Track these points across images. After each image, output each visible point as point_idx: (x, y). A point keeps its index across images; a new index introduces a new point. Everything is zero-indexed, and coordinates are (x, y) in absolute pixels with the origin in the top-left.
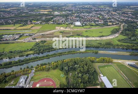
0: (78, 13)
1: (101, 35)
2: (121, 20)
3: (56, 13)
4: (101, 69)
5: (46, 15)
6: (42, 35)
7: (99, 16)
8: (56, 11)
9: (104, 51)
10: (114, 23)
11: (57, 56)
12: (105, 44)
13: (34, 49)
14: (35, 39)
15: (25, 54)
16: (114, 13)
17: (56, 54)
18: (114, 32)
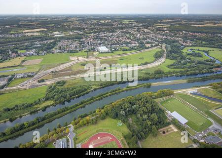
0: (95, 32)
1: (144, 62)
2: (160, 40)
3: (57, 34)
5: (40, 39)
6: (52, 72)
7: (128, 35)
8: (55, 31)
9: (158, 83)
10: (154, 45)
12: (154, 73)
13: (53, 97)
14: (43, 81)
15: (38, 107)
16: (145, 30)
17: (95, 98)
18: (158, 56)
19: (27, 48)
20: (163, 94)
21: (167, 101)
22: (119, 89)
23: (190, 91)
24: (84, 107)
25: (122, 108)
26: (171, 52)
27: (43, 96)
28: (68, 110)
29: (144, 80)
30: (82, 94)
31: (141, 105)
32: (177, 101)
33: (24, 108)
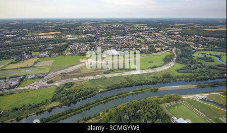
0: (106, 36)
1: (152, 65)
2: (171, 44)
3: (70, 37)
4: (171, 110)
5: (54, 41)
6: (62, 73)
7: (138, 39)
8: (69, 34)
9: (166, 87)
10: (164, 48)
11: (102, 103)
12: (162, 76)
13: (59, 98)
14: (52, 82)
15: (44, 108)
16: (157, 34)
17: (100, 101)
18: (167, 60)
19: (41, 50)
20: (170, 99)
21: (174, 106)
22: (125, 93)
23: (198, 97)
24: (89, 109)
25: (126, 113)
26: (181, 56)
27: (51, 97)
28: (72, 112)
29: (152, 84)
30: (88, 96)
31: (146, 110)
32: (184, 107)
33: (31, 108)
